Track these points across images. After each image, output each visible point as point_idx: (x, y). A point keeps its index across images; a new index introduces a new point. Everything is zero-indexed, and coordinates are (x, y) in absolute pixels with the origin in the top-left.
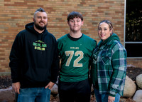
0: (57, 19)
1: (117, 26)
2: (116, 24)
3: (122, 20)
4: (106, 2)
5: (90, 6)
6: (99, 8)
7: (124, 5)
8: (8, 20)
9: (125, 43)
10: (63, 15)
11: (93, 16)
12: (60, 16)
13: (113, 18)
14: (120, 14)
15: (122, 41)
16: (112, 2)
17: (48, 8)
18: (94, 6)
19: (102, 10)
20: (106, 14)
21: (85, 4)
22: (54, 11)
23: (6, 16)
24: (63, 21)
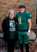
0: (7, 8)
1: (33, 11)
2: (32, 10)
3: (35, 9)
4: (28, 1)
5: (21, 2)
6: (25, 3)
7: (36, 2)
9: (36, 18)
10: (10, 6)
12: (9, 7)
13: (31, 8)
15: (35, 17)
16: (31, 1)
17: (3, 3)
18: (23, 2)
19: (26, 4)
20: (28, 6)
21: (19, 1)
22: (6, 4)
24: (10, 9)
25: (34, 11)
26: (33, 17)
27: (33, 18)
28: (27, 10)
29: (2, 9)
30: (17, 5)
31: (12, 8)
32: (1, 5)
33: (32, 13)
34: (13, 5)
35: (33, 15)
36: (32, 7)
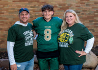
1: (96, 14)
6: (81, 1)
8: (15, 12)
11: (77, 6)
17: (42, 2)
23: (13, 9)
28: (86, 12)
30: (66, 5)
31: (58, 10)
33: (95, 18)
36: (95, 6)
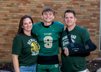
0: (32, 11)
2: (91, 16)
3: (97, 12)
10: (38, 7)
12: (35, 8)
13: (88, 10)
14: (96, 6)
19: (77, 2)
20: (81, 6)
22: (29, 3)
24: (38, 13)
25: (96, 18)
26: (94, 32)
27: (94, 35)
29: (19, 14)
32: (18, 4)
34: (45, 5)
35: (94, 28)
